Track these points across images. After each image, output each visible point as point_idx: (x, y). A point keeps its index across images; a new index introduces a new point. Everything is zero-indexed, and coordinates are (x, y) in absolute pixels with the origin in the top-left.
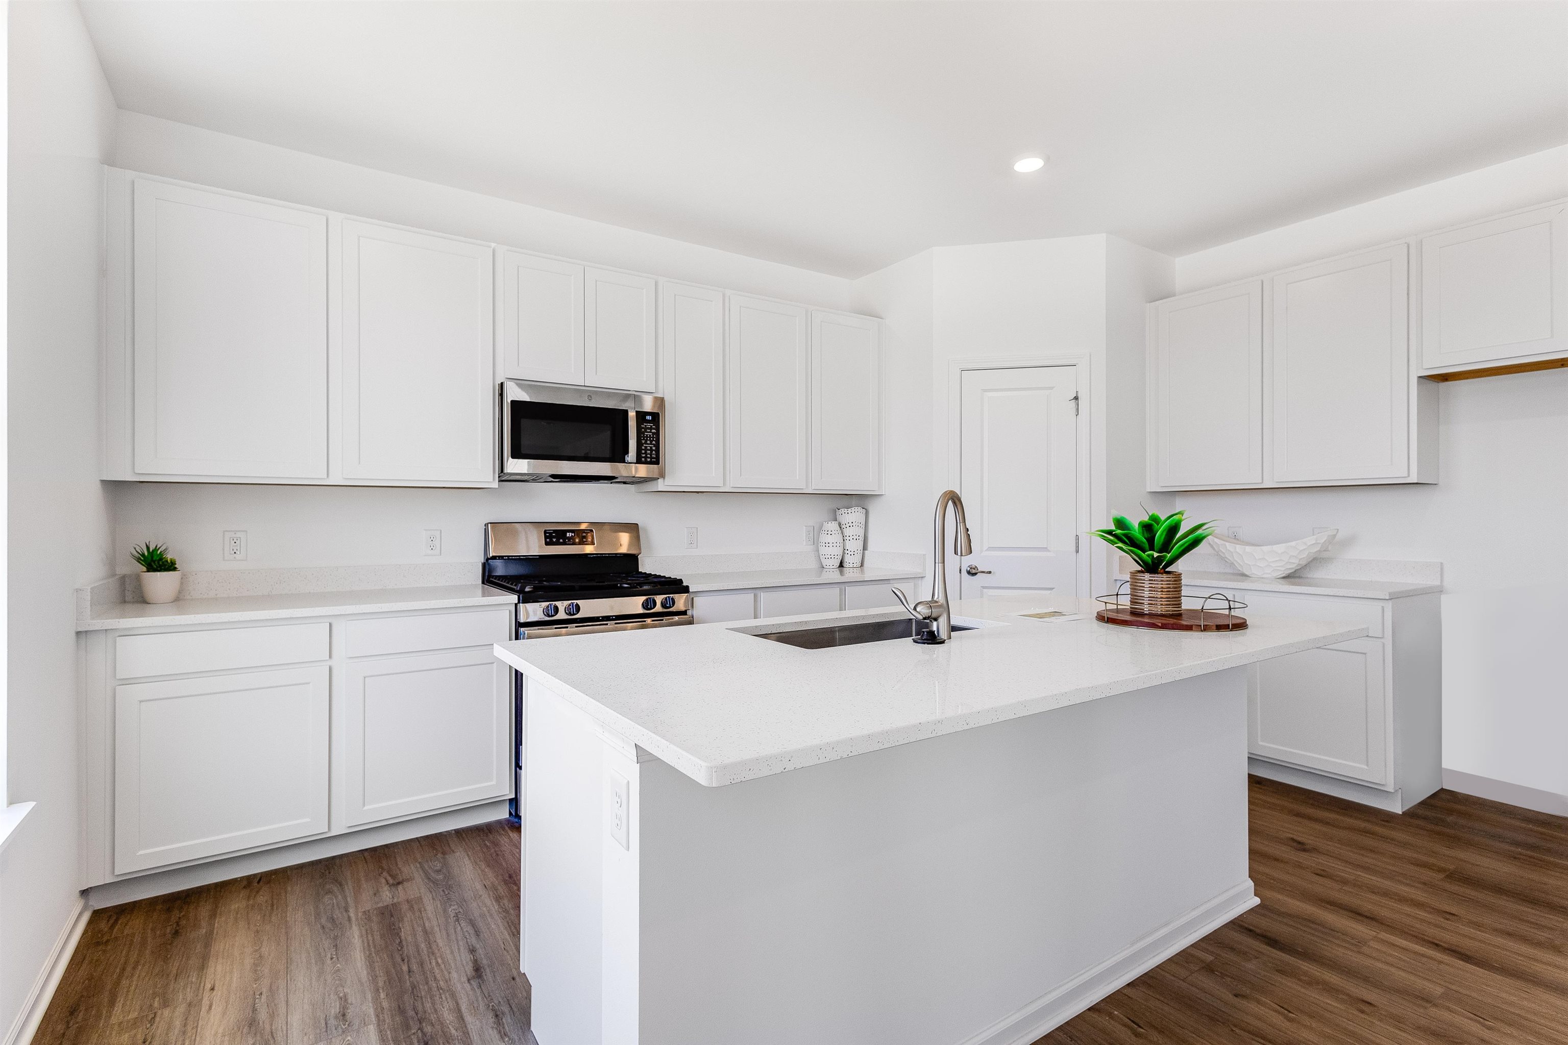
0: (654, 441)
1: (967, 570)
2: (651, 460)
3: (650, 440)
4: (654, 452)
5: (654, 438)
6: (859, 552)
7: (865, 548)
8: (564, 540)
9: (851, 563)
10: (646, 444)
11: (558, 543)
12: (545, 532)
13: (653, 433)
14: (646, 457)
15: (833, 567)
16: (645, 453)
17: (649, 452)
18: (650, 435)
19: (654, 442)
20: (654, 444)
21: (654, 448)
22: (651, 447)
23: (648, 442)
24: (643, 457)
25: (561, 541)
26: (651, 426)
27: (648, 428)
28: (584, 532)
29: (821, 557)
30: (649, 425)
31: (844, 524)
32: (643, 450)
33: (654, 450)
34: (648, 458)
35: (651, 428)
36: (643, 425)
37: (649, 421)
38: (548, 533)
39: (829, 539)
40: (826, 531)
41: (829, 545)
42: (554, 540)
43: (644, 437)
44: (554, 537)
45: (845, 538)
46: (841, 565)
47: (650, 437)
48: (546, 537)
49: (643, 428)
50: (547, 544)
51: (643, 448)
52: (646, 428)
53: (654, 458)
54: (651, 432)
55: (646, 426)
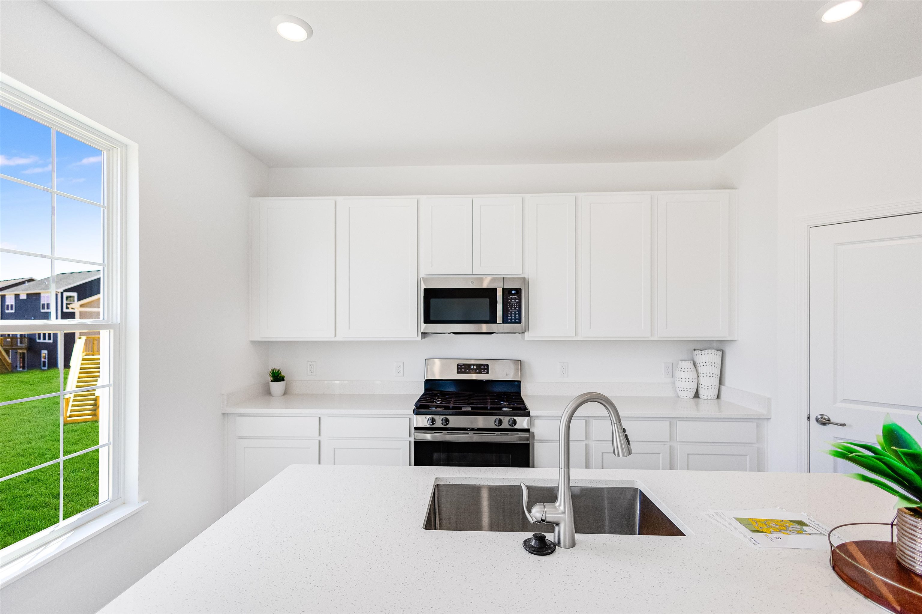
0: (517, 307)
1: (817, 417)
2: (515, 320)
3: (514, 307)
4: (517, 315)
5: (518, 305)
6: (713, 387)
7: (721, 382)
8: (469, 370)
9: (706, 395)
10: (511, 310)
11: (465, 372)
12: (458, 365)
13: (517, 303)
14: (511, 319)
15: (687, 398)
16: (511, 316)
17: (513, 315)
18: (515, 304)
19: (517, 309)
20: (517, 310)
21: (517, 313)
22: (515, 312)
23: (513, 309)
24: (509, 319)
25: (467, 371)
26: (515, 298)
27: (513, 299)
28: (483, 366)
29: (678, 389)
30: (513, 297)
31: (699, 363)
32: (509, 314)
33: (517, 314)
34: (513, 319)
35: (515, 299)
36: (510, 297)
37: (514, 294)
38: (459, 366)
39: (683, 375)
40: (680, 368)
41: (682, 380)
42: (463, 370)
43: (510, 305)
44: (463, 368)
45: (699, 375)
46: (697, 395)
47: (514, 305)
48: (458, 369)
49: (509, 299)
50: (458, 372)
51: (509, 313)
52: (511, 299)
53: (517, 319)
54: (515, 302)
55: (511, 298)
